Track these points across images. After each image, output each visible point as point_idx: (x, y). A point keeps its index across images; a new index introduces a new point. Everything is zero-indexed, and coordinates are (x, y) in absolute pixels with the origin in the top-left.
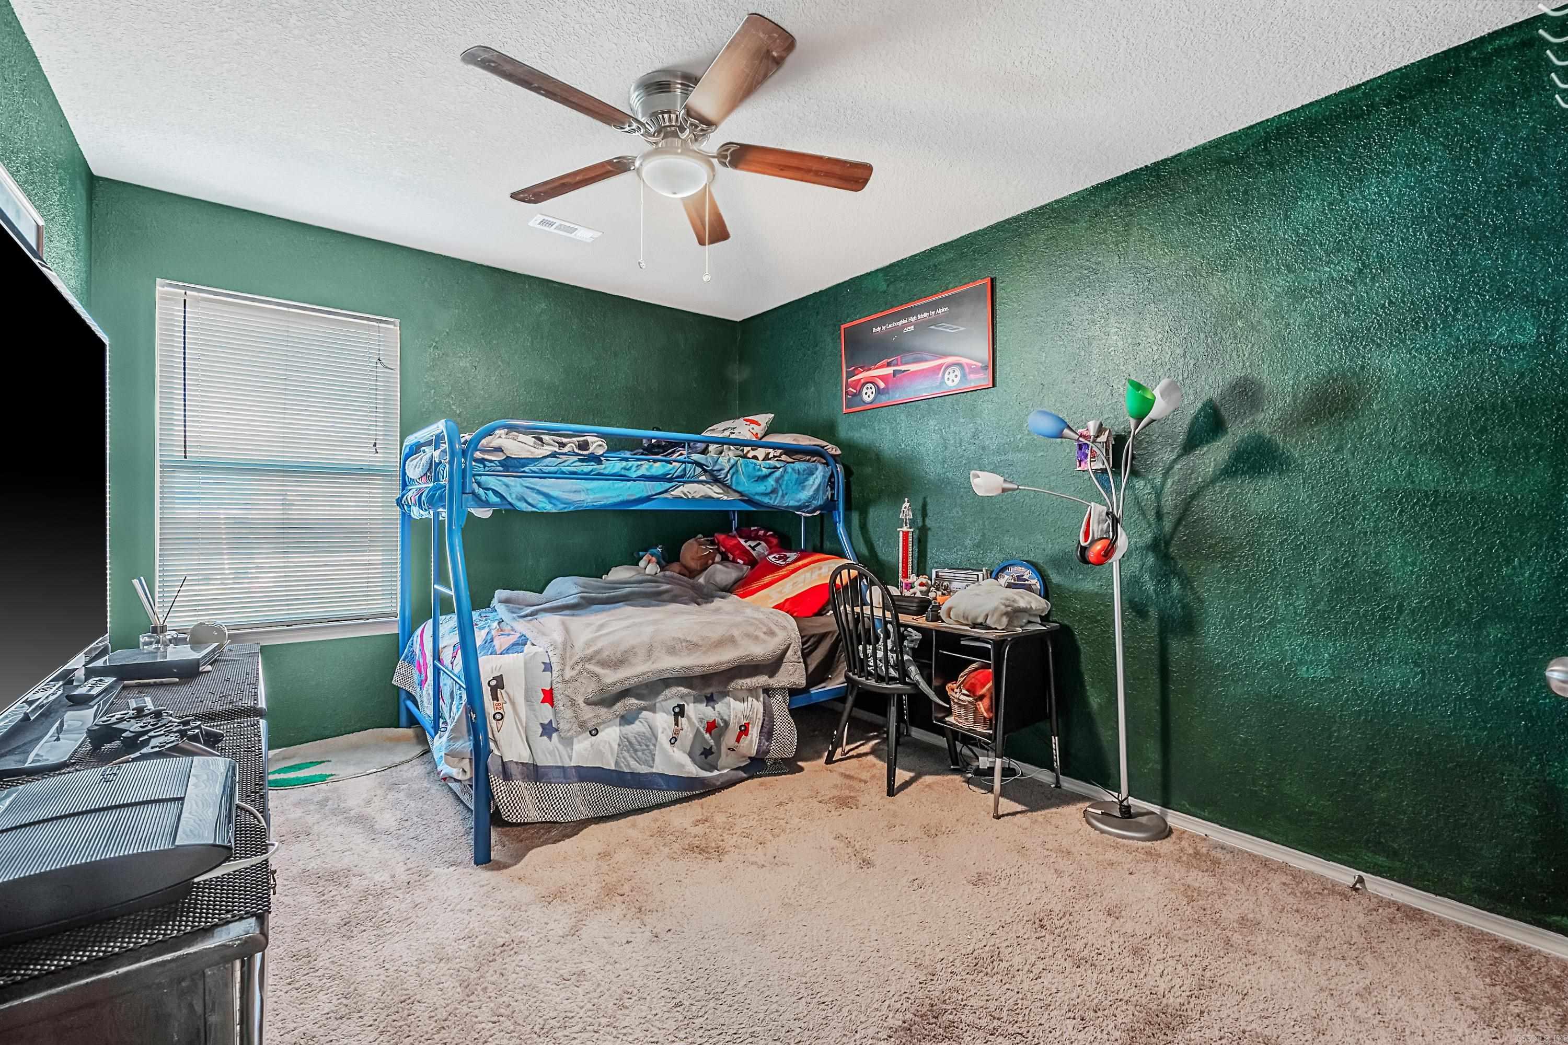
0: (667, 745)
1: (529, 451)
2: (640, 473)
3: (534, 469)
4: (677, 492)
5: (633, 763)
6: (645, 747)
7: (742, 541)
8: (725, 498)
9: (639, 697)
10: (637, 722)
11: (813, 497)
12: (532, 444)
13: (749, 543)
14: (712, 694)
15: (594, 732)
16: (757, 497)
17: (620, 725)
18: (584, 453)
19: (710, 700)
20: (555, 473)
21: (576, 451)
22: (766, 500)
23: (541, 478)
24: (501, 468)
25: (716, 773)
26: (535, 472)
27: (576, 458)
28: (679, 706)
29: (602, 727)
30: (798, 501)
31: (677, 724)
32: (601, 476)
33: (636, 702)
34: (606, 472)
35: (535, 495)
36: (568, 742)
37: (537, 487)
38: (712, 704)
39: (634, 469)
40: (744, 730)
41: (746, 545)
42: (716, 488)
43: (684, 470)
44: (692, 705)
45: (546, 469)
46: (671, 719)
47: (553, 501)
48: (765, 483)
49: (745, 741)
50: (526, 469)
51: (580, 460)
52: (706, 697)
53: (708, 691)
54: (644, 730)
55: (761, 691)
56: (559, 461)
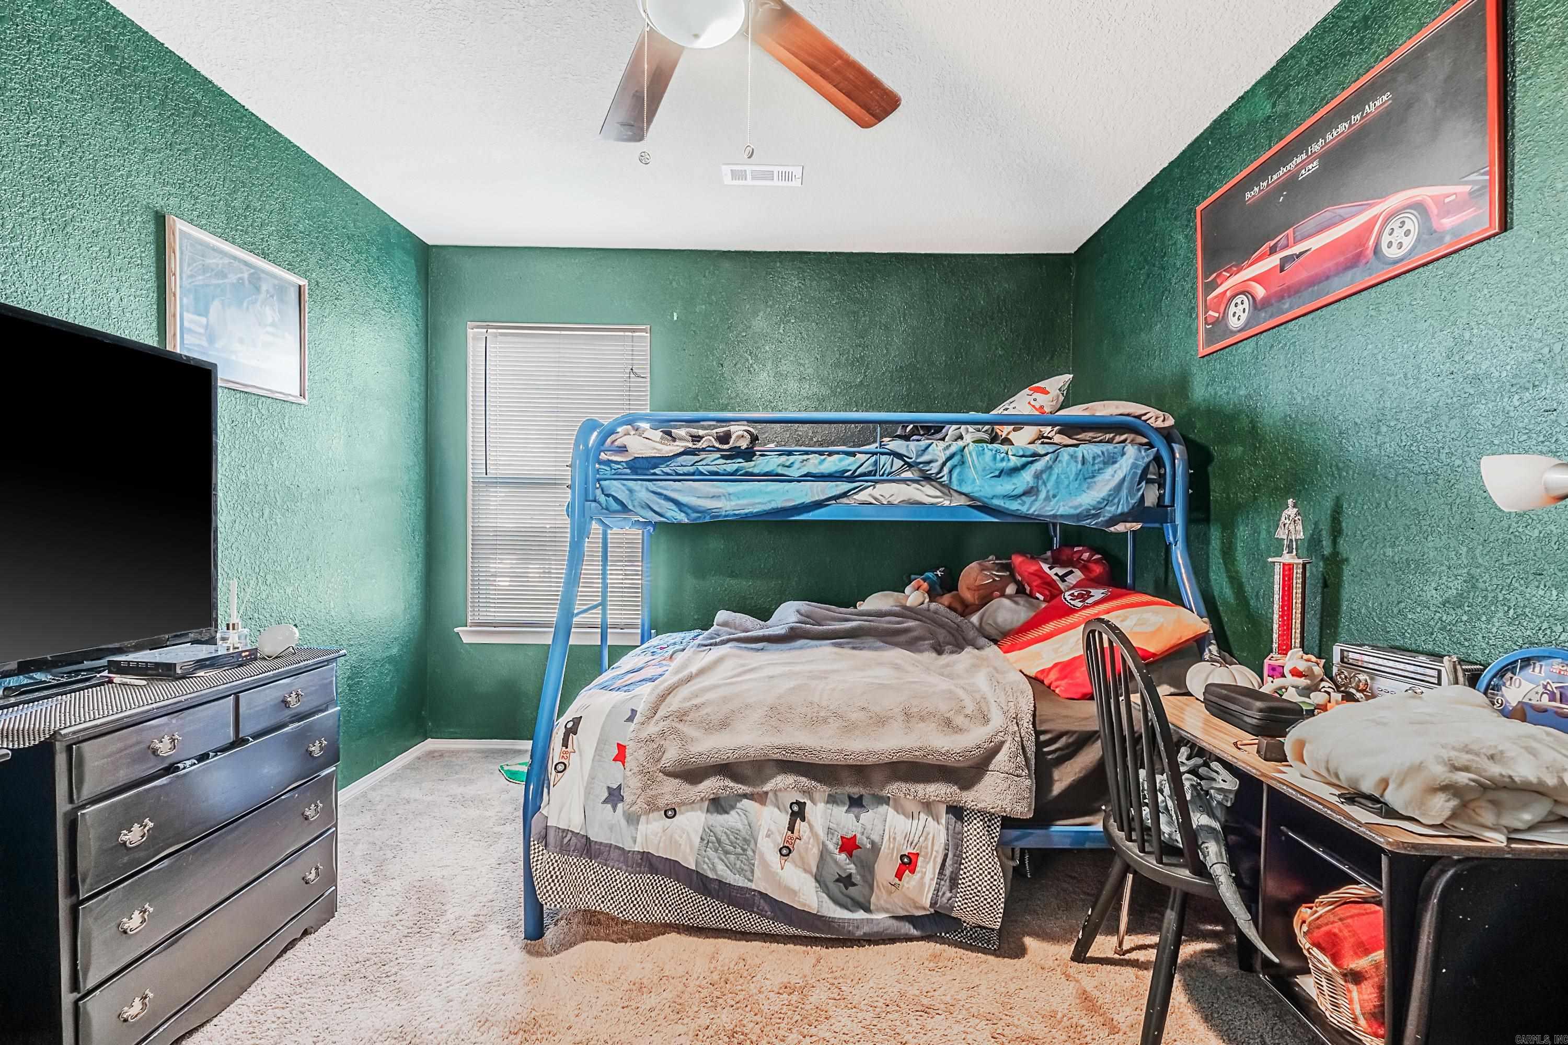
0: (774, 858)
1: (654, 449)
2: (804, 471)
3: (667, 470)
5: (720, 867)
6: (739, 850)
7: (1045, 567)
8: (947, 503)
9: (736, 778)
10: (733, 813)
11: (1107, 501)
12: (658, 439)
13: (1056, 570)
14: (861, 797)
15: (670, 813)
16: (996, 502)
17: (708, 811)
18: (726, 447)
19: (856, 803)
20: (693, 474)
21: (717, 445)
23: (675, 481)
24: (628, 471)
25: (860, 915)
26: (668, 474)
27: (718, 455)
28: (797, 803)
29: (683, 808)
30: (1076, 508)
31: (791, 828)
32: (749, 476)
33: (732, 784)
34: (756, 471)
35: (663, 502)
36: (632, 819)
37: (665, 492)
38: (856, 810)
39: (796, 465)
40: (908, 863)
41: (1051, 573)
42: (929, 489)
43: (876, 463)
44: (821, 806)
45: (680, 470)
46: (785, 819)
47: (685, 509)
48: (1015, 480)
49: (910, 881)
50: (657, 471)
51: (723, 457)
52: (850, 798)
53: (855, 791)
54: (740, 826)
55: (943, 808)
56: (696, 458)
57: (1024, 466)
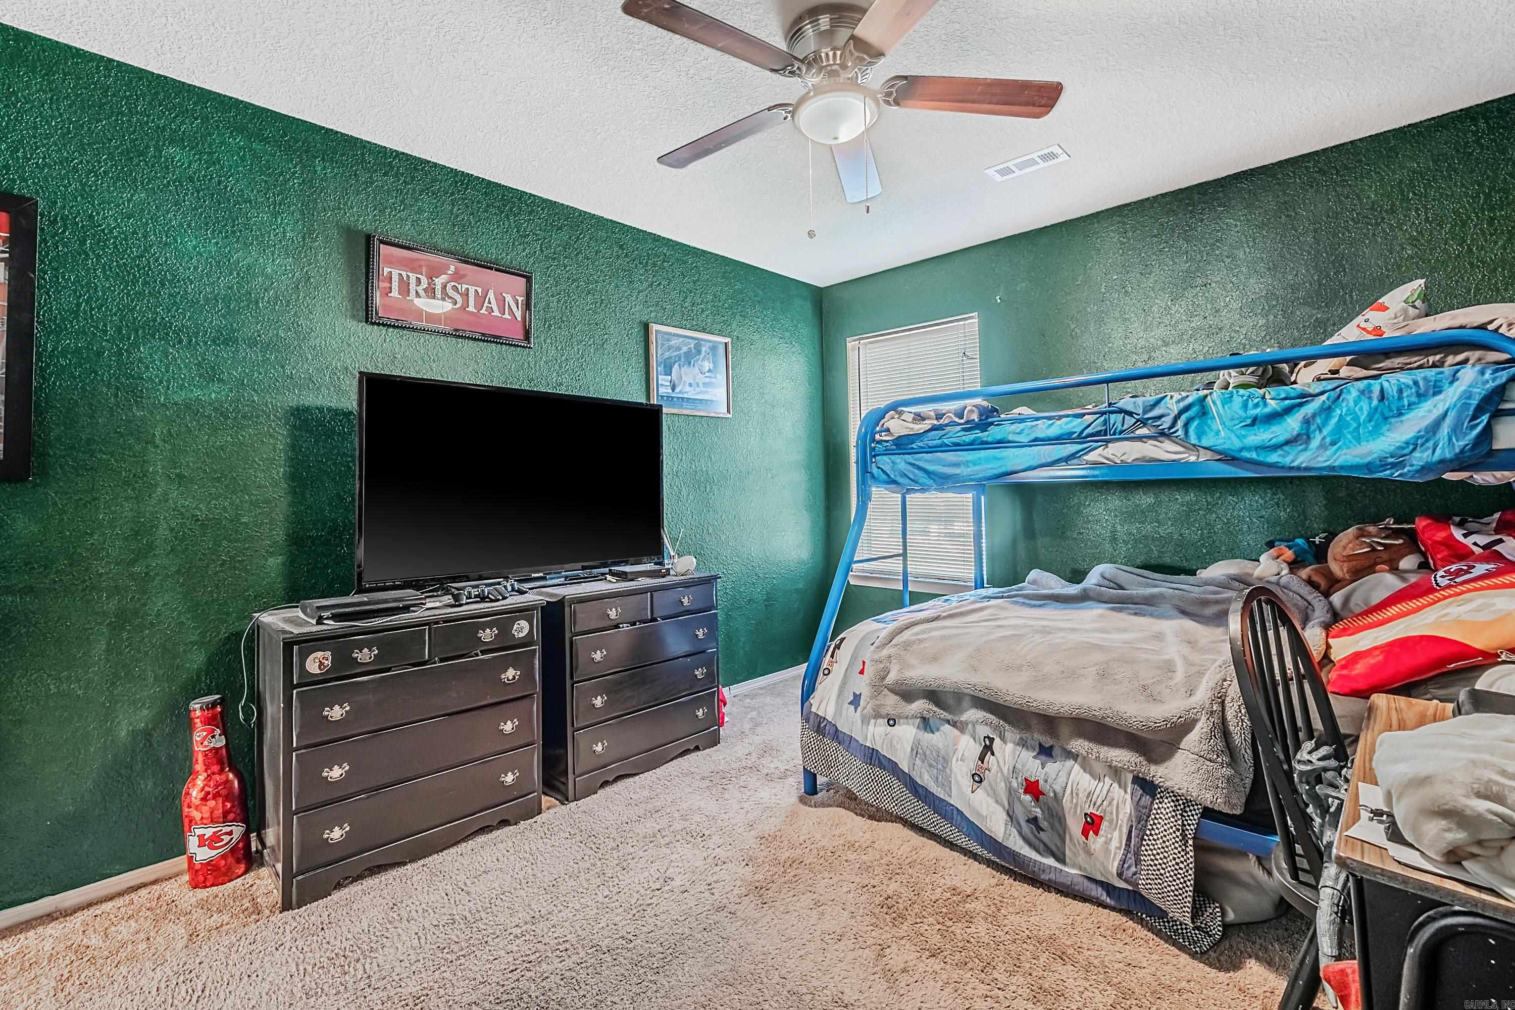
0: (966, 783)
1: (907, 428)
2: (1033, 437)
3: (921, 444)
4: (1092, 457)
5: (926, 776)
6: (940, 767)
7: (1458, 534)
8: (1193, 459)
9: (938, 704)
10: (937, 734)
11: (1414, 445)
12: (910, 420)
13: (1474, 538)
14: (1052, 747)
15: (892, 722)
16: (1246, 455)
17: (918, 727)
18: (962, 421)
19: (1045, 752)
20: (941, 446)
21: (957, 420)
22: (1273, 458)
23: (927, 453)
24: (894, 447)
25: (1050, 861)
26: (922, 448)
27: (959, 428)
28: (988, 737)
29: (902, 721)
30: (1362, 456)
31: (982, 758)
32: (984, 445)
33: (935, 709)
34: (990, 439)
35: (916, 471)
36: (865, 720)
37: (917, 463)
38: (1044, 758)
39: (1026, 431)
40: (1093, 824)
41: (1469, 541)
42: (1168, 445)
43: (1105, 422)
44: (1010, 746)
45: (931, 443)
46: (980, 749)
47: (932, 476)
48: (1274, 428)
49: (1096, 843)
50: (914, 446)
51: (964, 430)
52: (1040, 745)
53: (1048, 741)
54: (941, 745)
55: (1130, 777)
56: (942, 433)
57: (1288, 411)
